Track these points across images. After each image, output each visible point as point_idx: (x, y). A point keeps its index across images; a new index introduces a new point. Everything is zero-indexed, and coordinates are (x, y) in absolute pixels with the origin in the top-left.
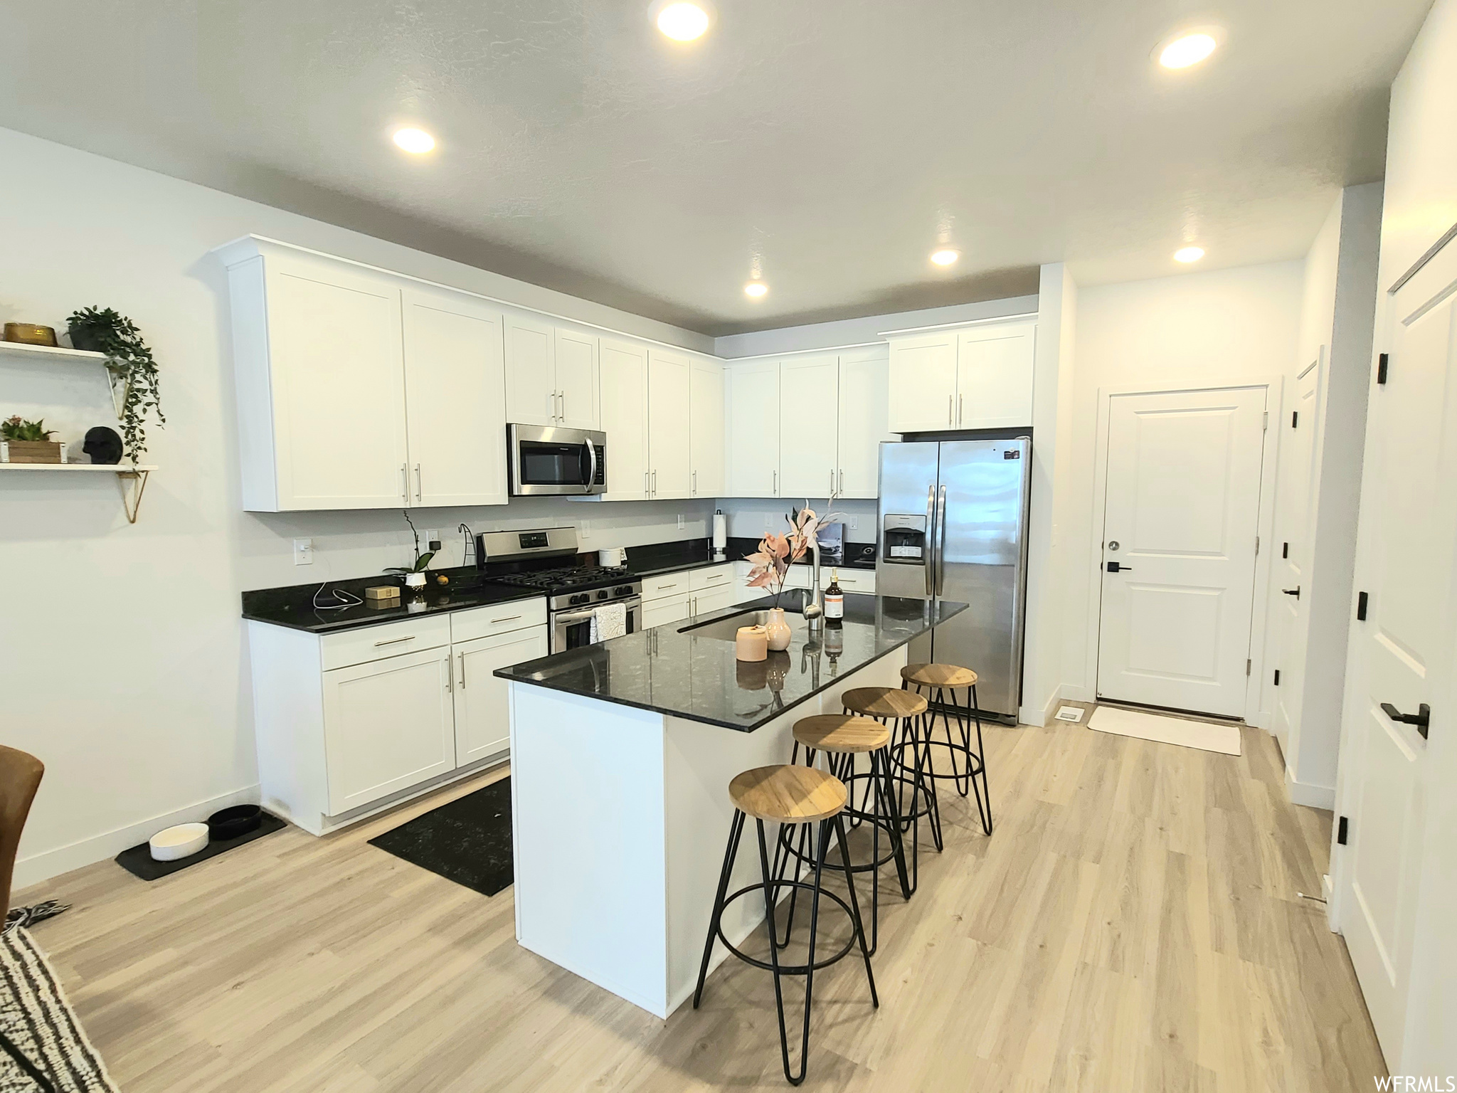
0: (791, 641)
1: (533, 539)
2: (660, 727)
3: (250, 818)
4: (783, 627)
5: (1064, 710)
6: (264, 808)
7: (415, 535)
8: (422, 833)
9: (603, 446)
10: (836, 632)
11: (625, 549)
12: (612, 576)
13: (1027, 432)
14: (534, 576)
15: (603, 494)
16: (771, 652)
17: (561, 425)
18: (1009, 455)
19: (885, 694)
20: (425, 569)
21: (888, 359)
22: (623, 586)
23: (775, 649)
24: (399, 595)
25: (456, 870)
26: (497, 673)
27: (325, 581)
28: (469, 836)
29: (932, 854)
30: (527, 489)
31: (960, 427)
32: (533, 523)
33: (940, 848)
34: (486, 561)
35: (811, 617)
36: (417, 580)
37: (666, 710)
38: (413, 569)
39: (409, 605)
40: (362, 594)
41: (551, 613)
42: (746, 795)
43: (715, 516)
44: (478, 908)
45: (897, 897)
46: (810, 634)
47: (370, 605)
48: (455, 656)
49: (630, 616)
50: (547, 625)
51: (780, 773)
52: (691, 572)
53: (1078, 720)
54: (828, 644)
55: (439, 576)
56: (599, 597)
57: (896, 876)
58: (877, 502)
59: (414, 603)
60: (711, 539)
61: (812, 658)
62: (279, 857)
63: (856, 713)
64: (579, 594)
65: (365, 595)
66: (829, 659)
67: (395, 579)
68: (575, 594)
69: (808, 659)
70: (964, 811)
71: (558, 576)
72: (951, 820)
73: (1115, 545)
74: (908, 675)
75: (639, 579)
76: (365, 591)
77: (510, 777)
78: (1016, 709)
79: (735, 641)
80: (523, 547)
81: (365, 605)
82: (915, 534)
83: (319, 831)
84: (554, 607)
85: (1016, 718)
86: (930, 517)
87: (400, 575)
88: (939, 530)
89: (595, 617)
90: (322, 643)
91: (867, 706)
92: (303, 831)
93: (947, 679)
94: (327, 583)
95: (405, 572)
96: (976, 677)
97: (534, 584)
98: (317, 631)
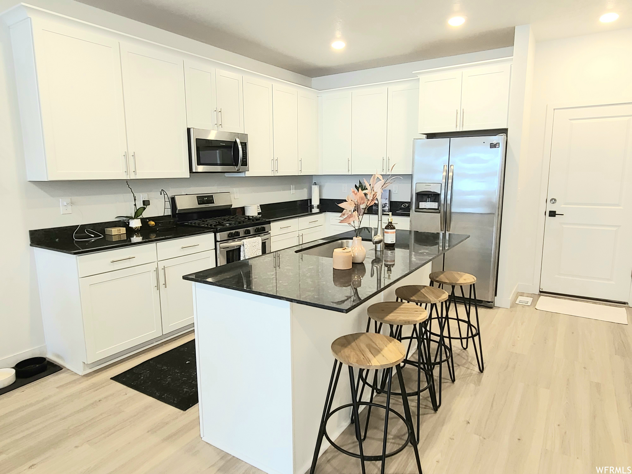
0: (366, 257)
1: (205, 199)
2: (288, 310)
3: (40, 365)
4: (361, 248)
5: (520, 298)
6: (49, 359)
7: (134, 196)
8: (143, 373)
9: (246, 143)
10: (391, 252)
11: (260, 205)
12: (253, 221)
13: (504, 131)
14: (206, 221)
15: (246, 172)
16: (354, 264)
17: (221, 130)
18: (493, 146)
19: (422, 289)
20: (141, 217)
21: (419, 88)
22: (260, 227)
23: (356, 262)
24: (125, 232)
25: (164, 395)
26: (185, 278)
27: (80, 224)
28: (171, 375)
29: (448, 384)
30: (201, 168)
31: (463, 129)
32: (205, 190)
33: (453, 381)
34: (177, 212)
35: (377, 243)
36: (136, 224)
37: (292, 299)
38: (133, 217)
39: (132, 239)
40: (103, 232)
41: (217, 243)
42: (342, 352)
43: (313, 186)
44: (177, 418)
45: (429, 410)
46: (376, 253)
47: (108, 239)
48: (160, 268)
49: (264, 245)
50: (215, 250)
51: (362, 337)
52: (299, 219)
53: (529, 304)
54: (386, 259)
55: (149, 221)
56: (245, 233)
57: (428, 397)
58: (411, 176)
59: (135, 237)
60: (311, 200)
61: (377, 268)
62: (57, 388)
63: (404, 301)
64: (233, 231)
65: (105, 232)
66: (386, 268)
67: (123, 223)
68: (231, 231)
69: (375, 268)
70: (466, 358)
71: (221, 221)
72: (459, 364)
73: (554, 200)
74: (434, 278)
75: (269, 223)
76: (104, 230)
77: (194, 340)
78: (493, 298)
79: (332, 257)
80: (199, 204)
81: (105, 239)
82: (434, 194)
83: (82, 373)
84: (218, 239)
85: (493, 304)
86: (443, 185)
87: (126, 220)
88: (449, 192)
89: (243, 245)
90: (78, 261)
91: (412, 297)
92: (73, 373)
93: (458, 280)
94: (81, 225)
95: (128, 219)
96: (475, 279)
97: (206, 226)
98: (75, 254)
